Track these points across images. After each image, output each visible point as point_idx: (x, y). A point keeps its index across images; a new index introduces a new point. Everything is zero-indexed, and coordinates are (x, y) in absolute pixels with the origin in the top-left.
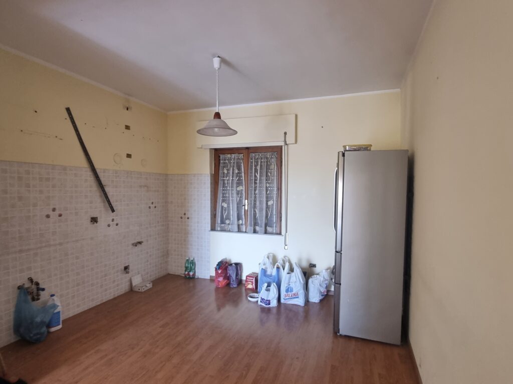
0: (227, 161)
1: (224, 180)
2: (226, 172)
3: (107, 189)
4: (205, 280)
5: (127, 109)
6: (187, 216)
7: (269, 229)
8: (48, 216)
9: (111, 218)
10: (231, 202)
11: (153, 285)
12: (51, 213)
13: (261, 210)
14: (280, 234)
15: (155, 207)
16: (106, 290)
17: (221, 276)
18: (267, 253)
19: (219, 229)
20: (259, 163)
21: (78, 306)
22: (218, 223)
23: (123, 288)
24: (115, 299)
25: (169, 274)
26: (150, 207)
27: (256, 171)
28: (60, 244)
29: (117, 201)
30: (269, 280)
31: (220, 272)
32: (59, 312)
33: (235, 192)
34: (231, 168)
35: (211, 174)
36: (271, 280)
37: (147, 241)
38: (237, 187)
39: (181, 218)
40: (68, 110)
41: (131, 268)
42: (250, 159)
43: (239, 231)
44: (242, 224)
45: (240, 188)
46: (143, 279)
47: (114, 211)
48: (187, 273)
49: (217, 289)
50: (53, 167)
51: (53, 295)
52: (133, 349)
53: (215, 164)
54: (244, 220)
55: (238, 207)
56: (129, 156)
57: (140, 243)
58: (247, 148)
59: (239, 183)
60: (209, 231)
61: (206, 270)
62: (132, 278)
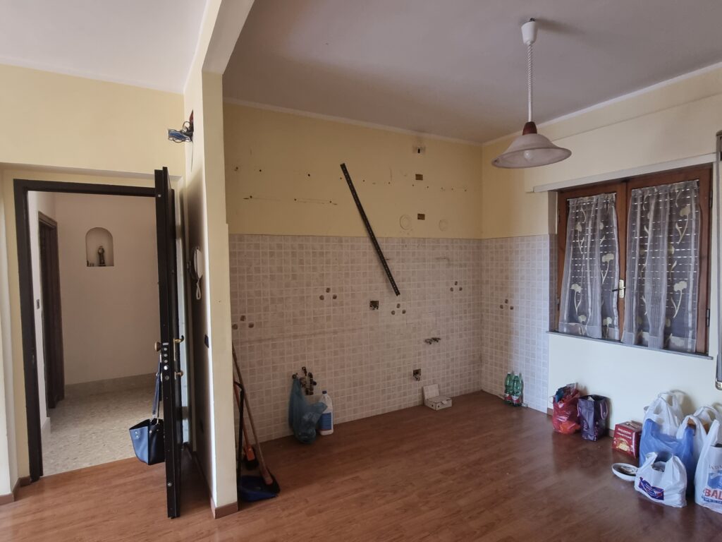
0: (582, 210)
1: (575, 244)
2: (579, 228)
3: (390, 264)
4: (538, 412)
5: (419, 152)
6: (509, 305)
7: (675, 340)
8: (322, 298)
9: (396, 304)
10: (589, 283)
11: (453, 404)
12: (325, 294)
13: (656, 300)
14: (705, 353)
15: (461, 289)
16: (389, 398)
17: (565, 415)
18: (668, 390)
19: (565, 330)
20: (652, 207)
21: (355, 411)
22: (563, 321)
23: (411, 400)
24: (400, 411)
25: (482, 391)
26: (452, 290)
27: (644, 222)
28: (335, 332)
29: (403, 281)
30: (664, 447)
31: (561, 406)
32: (330, 414)
33: (597, 264)
34: (590, 222)
35: (551, 235)
36: (669, 449)
37: (448, 338)
38: (601, 255)
39: (502, 307)
40: (343, 166)
41: (423, 373)
42: (631, 202)
43: (605, 336)
44: (612, 326)
45: (609, 257)
46: (440, 392)
47: (399, 294)
48: (508, 395)
49: (556, 434)
50: (328, 239)
51: (324, 392)
52: (395, 492)
53: (559, 216)
54: (616, 318)
55: (603, 294)
56: (421, 217)
57: (436, 340)
58: (626, 181)
59: (607, 249)
60: (547, 332)
61: (540, 398)
62: (424, 388)
